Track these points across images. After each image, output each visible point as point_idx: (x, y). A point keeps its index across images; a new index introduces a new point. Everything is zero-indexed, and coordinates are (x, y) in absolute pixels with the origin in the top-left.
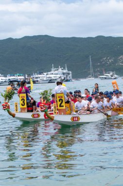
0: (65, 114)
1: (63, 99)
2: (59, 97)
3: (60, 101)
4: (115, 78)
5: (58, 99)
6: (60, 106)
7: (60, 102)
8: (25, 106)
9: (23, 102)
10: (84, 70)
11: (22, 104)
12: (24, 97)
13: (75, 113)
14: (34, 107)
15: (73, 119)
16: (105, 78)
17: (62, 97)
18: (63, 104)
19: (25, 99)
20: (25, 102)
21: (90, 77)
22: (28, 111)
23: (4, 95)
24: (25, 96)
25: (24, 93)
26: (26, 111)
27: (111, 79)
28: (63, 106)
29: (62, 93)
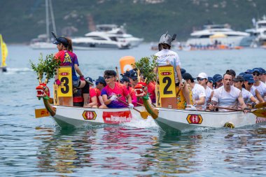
0: (175, 107)
1: (172, 77)
2: (163, 74)
3: (164, 81)
4: (126, 47)
5: (161, 78)
6: (166, 92)
7: (166, 84)
8: (70, 94)
9: (66, 85)
10: (25, 17)
11: (62, 90)
12: (67, 74)
13: (193, 107)
14: (86, 96)
15: (191, 119)
16: (92, 45)
17: (169, 73)
18: (172, 88)
19: (70, 77)
20: (70, 84)
21: (44, 40)
22: (75, 105)
23: (37, 66)
24: (70, 73)
25: (67, 64)
26: (72, 103)
27: (114, 47)
28: (171, 92)
29: (169, 66)
